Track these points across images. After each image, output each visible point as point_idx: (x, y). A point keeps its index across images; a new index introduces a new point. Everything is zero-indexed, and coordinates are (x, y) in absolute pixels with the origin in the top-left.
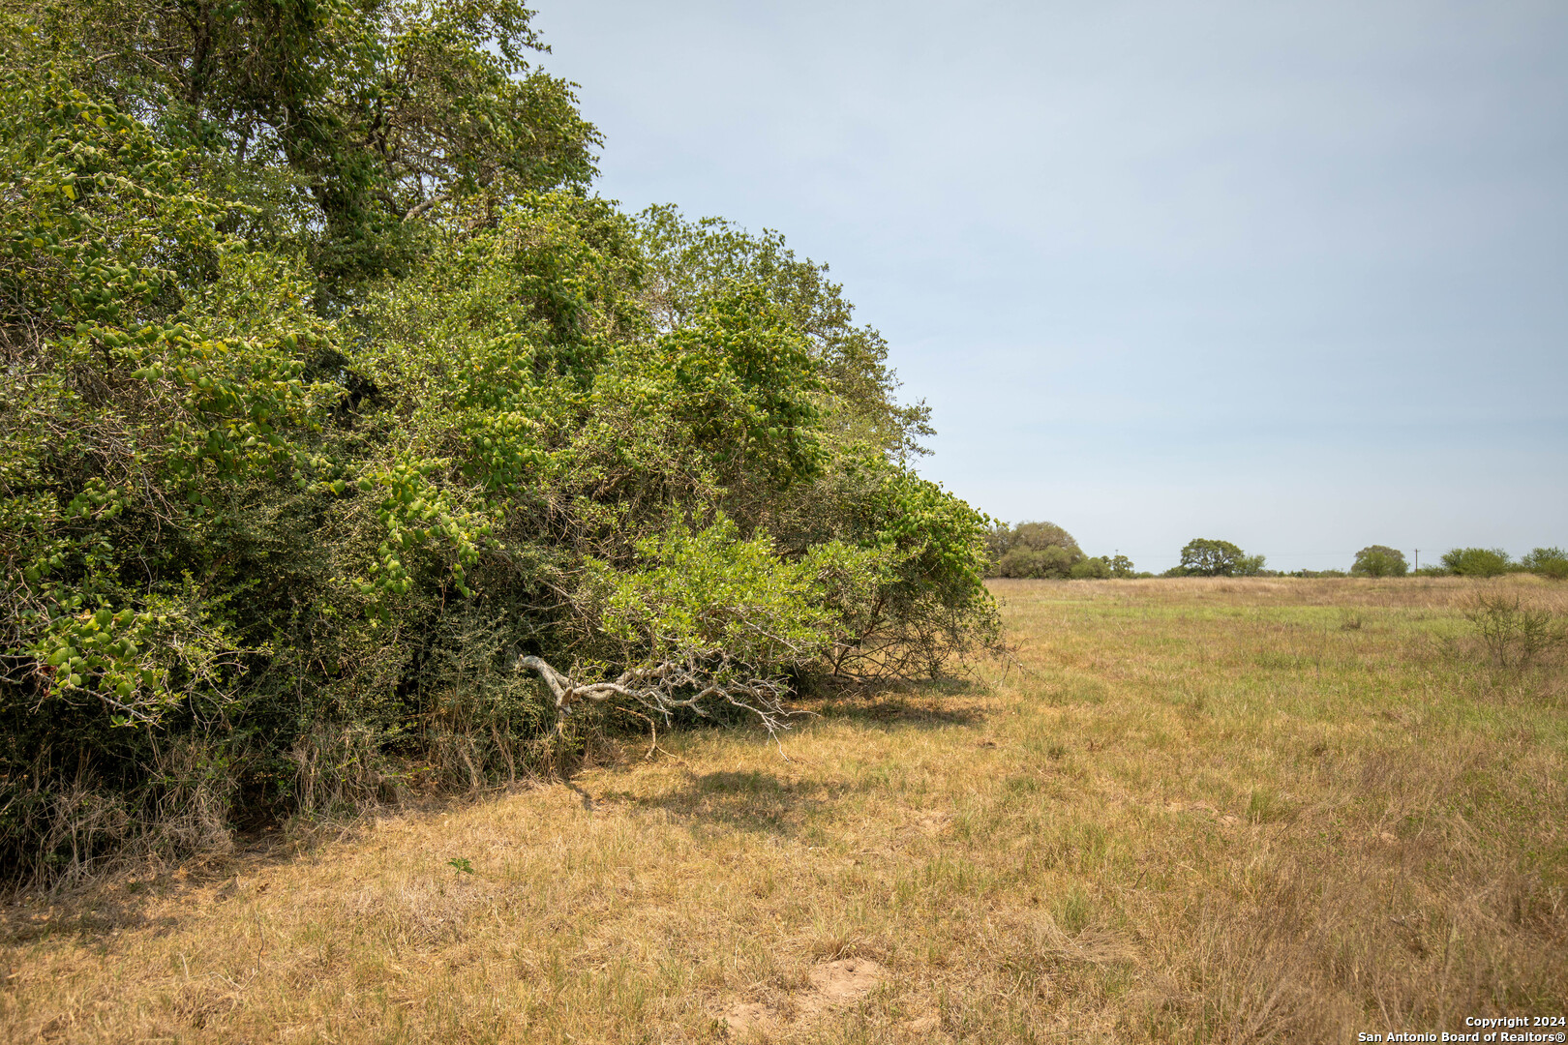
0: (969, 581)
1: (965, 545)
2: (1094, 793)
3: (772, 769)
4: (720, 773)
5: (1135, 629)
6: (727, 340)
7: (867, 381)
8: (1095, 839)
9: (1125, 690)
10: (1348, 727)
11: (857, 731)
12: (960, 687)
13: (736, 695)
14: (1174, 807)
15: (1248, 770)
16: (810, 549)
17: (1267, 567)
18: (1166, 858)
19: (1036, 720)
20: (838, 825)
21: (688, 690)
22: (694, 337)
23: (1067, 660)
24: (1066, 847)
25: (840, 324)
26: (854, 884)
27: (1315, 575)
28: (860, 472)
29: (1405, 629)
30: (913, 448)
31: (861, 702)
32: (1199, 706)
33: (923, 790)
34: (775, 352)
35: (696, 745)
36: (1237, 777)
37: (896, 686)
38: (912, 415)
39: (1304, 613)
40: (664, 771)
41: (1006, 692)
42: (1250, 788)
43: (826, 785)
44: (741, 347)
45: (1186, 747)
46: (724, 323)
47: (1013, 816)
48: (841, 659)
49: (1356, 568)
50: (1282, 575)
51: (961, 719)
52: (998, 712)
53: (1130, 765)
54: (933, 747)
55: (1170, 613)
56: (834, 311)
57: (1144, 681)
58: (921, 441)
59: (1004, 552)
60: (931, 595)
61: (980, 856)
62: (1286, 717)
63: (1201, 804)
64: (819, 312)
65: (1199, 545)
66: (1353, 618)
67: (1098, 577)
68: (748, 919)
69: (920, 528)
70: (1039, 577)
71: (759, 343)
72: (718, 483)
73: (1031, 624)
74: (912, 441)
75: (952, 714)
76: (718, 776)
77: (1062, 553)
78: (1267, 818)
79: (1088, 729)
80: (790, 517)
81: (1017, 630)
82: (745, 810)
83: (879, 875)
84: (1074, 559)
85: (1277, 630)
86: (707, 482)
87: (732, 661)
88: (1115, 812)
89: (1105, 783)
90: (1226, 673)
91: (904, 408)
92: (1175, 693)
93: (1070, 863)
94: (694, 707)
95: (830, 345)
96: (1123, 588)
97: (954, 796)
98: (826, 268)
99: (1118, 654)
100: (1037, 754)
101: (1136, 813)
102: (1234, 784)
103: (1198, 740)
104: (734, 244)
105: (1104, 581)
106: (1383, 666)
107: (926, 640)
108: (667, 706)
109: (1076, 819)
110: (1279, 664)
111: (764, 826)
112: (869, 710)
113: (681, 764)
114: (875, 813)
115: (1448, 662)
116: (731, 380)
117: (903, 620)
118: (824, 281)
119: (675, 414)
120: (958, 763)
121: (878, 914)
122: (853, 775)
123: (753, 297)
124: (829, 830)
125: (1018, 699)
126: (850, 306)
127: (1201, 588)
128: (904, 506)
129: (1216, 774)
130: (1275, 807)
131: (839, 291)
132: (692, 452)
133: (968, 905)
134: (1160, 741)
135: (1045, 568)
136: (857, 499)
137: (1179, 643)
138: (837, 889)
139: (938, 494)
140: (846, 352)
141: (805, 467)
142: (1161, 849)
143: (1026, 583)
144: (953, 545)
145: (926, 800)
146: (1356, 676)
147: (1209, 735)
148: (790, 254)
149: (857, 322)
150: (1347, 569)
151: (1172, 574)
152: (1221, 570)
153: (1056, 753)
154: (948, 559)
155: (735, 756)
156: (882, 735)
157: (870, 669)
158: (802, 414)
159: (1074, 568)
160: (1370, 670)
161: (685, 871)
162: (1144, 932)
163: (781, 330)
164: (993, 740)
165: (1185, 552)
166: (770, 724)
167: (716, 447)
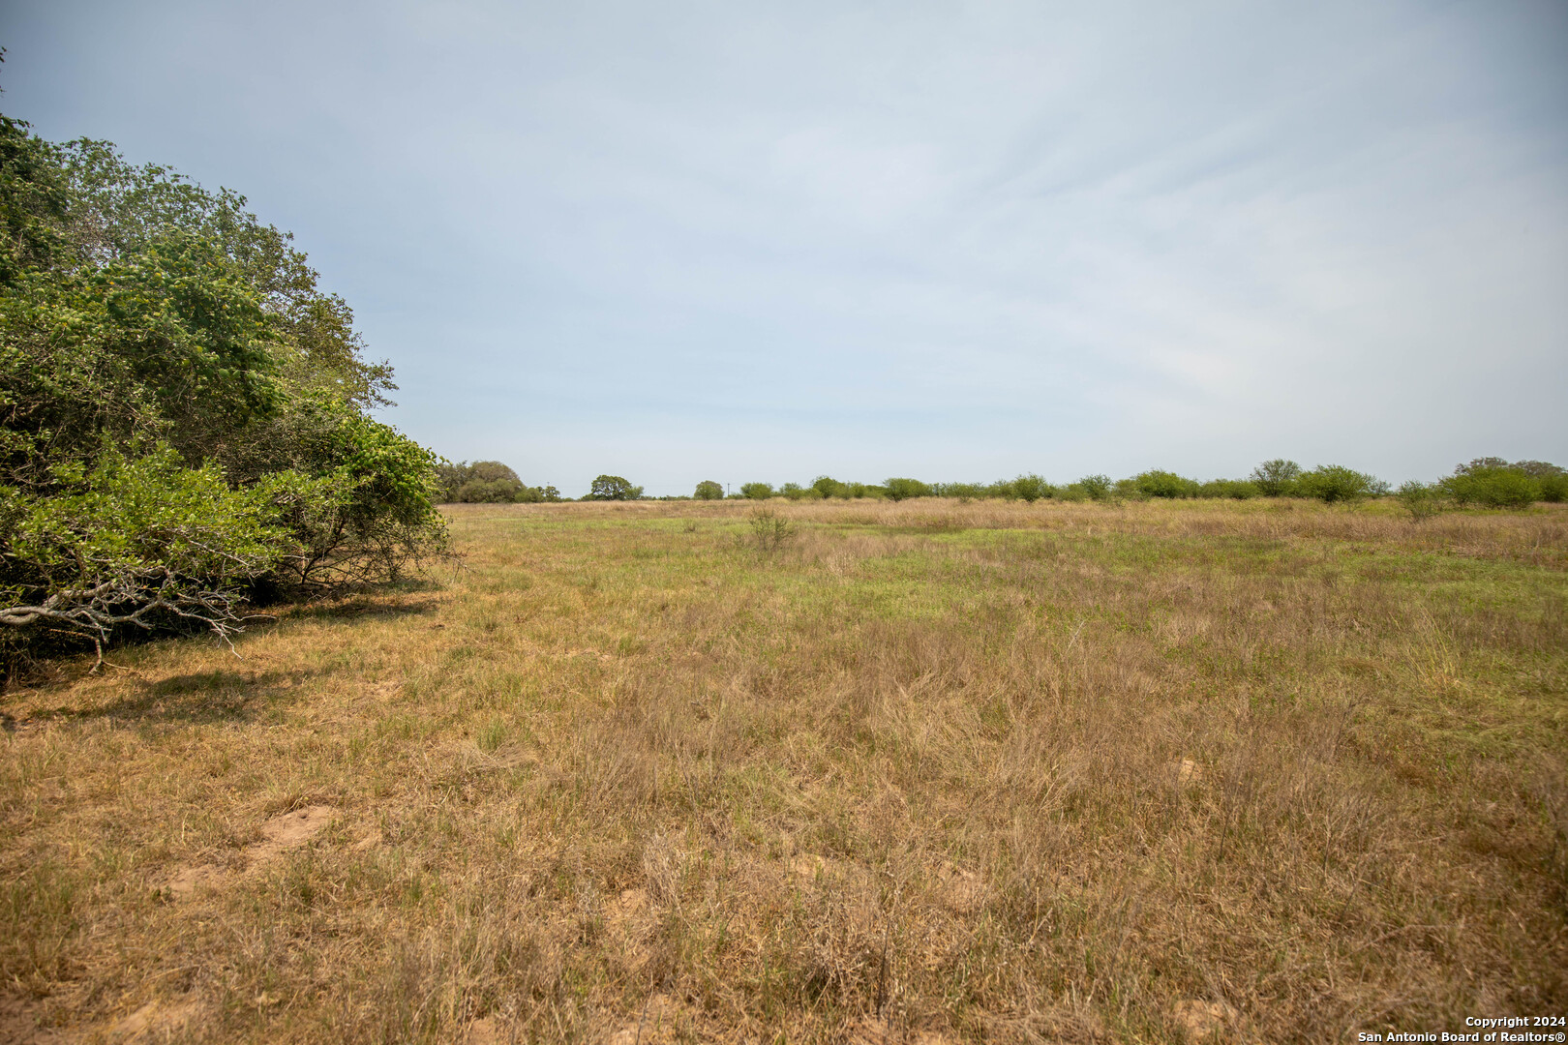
0: (421, 505)
1: (416, 477)
2: (517, 652)
3: (236, 667)
4: (178, 678)
5: (556, 536)
6: (168, 282)
7: (334, 340)
8: (513, 683)
9: (546, 579)
10: (682, 591)
11: (322, 628)
12: (417, 585)
13: (184, 608)
14: (572, 653)
15: (621, 623)
16: (263, 477)
17: (645, 494)
18: (562, 689)
19: (478, 605)
20: (299, 704)
21: (128, 607)
22: (129, 274)
23: (506, 561)
24: (492, 692)
25: (306, 287)
26: (311, 750)
27: (673, 499)
28: (319, 414)
29: (718, 531)
30: (378, 398)
31: (329, 604)
32: (594, 586)
33: (381, 666)
34: (224, 300)
35: (152, 656)
36: (613, 630)
37: (362, 589)
38: (378, 372)
39: (662, 523)
40: (113, 682)
41: (455, 587)
42: (621, 635)
43: (290, 674)
44: (186, 291)
45: (583, 613)
46: (165, 266)
47: (454, 676)
48: (307, 571)
49: (697, 494)
50: (654, 499)
51: (418, 609)
52: (449, 602)
53: (544, 629)
54: (391, 634)
55: (581, 525)
56: (299, 275)
57: (559, 572)
58: (385, 394)
59: (463, 483)
60: (390, 515)
61: (424, 709)
62: (646, 588)
63: (589, 650)
64: (284, 274)
65: (604, 480)
66: (691, 525)
67: (536, 502)
68: (202, 797)
69: (375, 462)
70: (491, 502)
71: (205, 291)
72: (162, 416)
73: (481, 536)
74: (377, 393)
75: (410, 607)
76: (175, 680)
77: (508, 485)
78: (629, 652)
79: (517, 608)
80: (249, 450)
81: (469, 541)
82: (203, 706)
83: (335, 739)
84: (516, 488)
85: (647, 534)
86: (150, 414)
87: (177, 577)
88: (530, 662)
89: (525, 644)
90: (613, 563)
91: (369, 365)
92: (580, 578)
93: (493, 703)
94: (137, 621)
95: (297, 304)
96: (551, 508)
97: (407, 668)
98: (291, 236)
99: (543, 555)
100: (476, 629)
101: (544, 661)
102: (611, 634)
103: (591, 608)
104: (188, 195)
105: (538, 504)
106: (705, 553)
107: (386, 552)
108: (103, 623)
109: (501, 670)
110: (647, 556)
111: (222, 717)
112: (337, 610)
113: (133, 674)
114: (334, 690)
115: (739, 549)
116: (174, 321)
117: (362, 536)
118: (289, 248)
119: (107, 346)
120: (411, 643)
121: (329, 769)
122: (316, 663)
123: (199, 248)
124: (291, 710)
125: (465, 591)
126: (315, 274)
127: (604, 508)
128: (360, 444)
129: (600, 629)
130: (634, 645)
131: (304, 258)
132: (131, 385)
133: (411, 747)
134: (566, 612)
135: (495, 495)
136: (317, 436)
137: (586, 546)
138: (295, 756)
139: (392, 435)
140: (312, 313)
141: (265, 407)
142: (560, 683)
143: (479, 507)
144: (406, 476)
145: (381, 674)
146: (690, 560)
147: (598, 604)
148: (253, 217)
149: (324, 288)
150: (691, 495)
151: (586, 499)
152: (618, 496)
153: (491, 627)
154: (401, 487)
155: (197, 661)
156: (345, 629)
157: (335, 576)
158: (256, 360)
159: (517, 496)
160: (697, 556)
161: (130, 769)
162: (542, 740)
163: (230, 282)
164: (442, 623)
165: (595, 484)
166: (221, 629)
167: (161, 382)
